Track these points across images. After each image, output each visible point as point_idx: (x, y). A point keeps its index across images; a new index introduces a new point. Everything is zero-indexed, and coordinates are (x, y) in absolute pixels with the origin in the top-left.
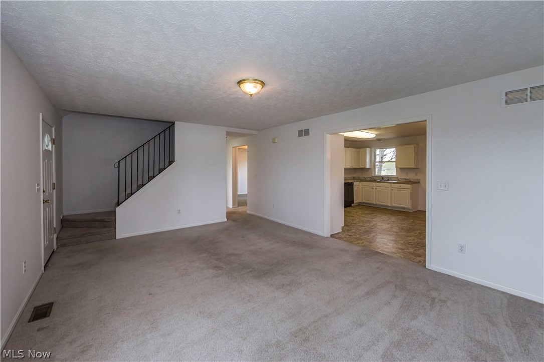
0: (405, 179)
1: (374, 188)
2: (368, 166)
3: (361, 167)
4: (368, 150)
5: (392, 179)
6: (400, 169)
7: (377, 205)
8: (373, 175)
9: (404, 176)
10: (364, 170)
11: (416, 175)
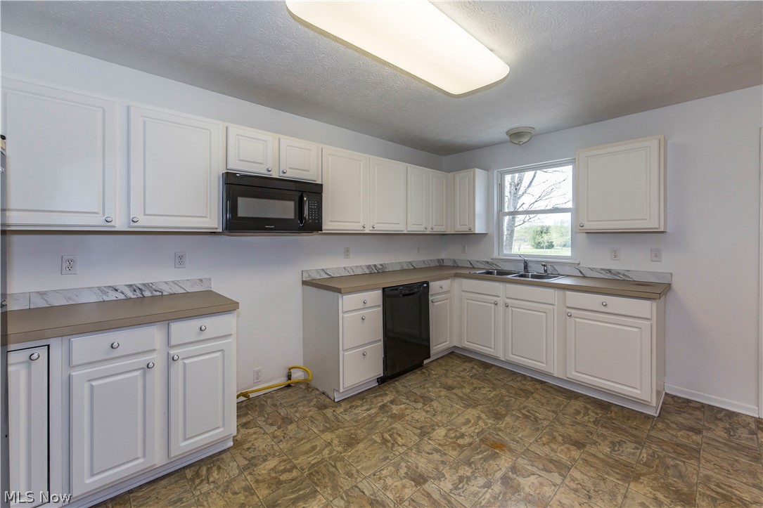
0: (610, 271)
1: (500, 301)
2: (479, 228)
3: (460, 228)
4: (480, 175)
5: (560, 270)
6: (588, 234)
7: (508, 362)
8: (496, 255)
9: (601, 260)
10: (467, 237)
11: (656, 255)
